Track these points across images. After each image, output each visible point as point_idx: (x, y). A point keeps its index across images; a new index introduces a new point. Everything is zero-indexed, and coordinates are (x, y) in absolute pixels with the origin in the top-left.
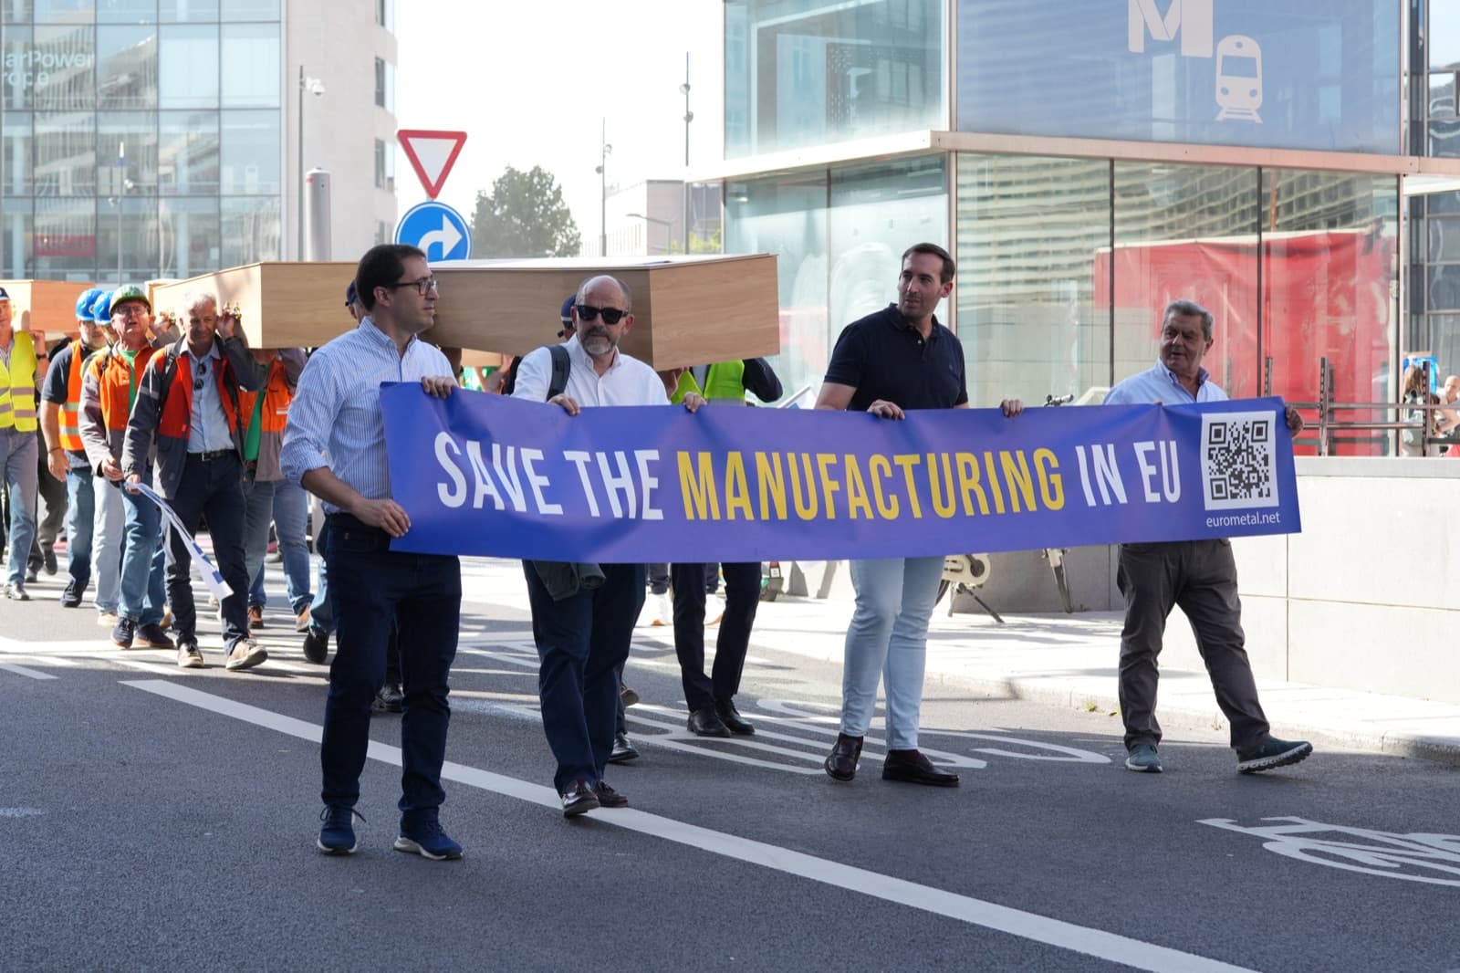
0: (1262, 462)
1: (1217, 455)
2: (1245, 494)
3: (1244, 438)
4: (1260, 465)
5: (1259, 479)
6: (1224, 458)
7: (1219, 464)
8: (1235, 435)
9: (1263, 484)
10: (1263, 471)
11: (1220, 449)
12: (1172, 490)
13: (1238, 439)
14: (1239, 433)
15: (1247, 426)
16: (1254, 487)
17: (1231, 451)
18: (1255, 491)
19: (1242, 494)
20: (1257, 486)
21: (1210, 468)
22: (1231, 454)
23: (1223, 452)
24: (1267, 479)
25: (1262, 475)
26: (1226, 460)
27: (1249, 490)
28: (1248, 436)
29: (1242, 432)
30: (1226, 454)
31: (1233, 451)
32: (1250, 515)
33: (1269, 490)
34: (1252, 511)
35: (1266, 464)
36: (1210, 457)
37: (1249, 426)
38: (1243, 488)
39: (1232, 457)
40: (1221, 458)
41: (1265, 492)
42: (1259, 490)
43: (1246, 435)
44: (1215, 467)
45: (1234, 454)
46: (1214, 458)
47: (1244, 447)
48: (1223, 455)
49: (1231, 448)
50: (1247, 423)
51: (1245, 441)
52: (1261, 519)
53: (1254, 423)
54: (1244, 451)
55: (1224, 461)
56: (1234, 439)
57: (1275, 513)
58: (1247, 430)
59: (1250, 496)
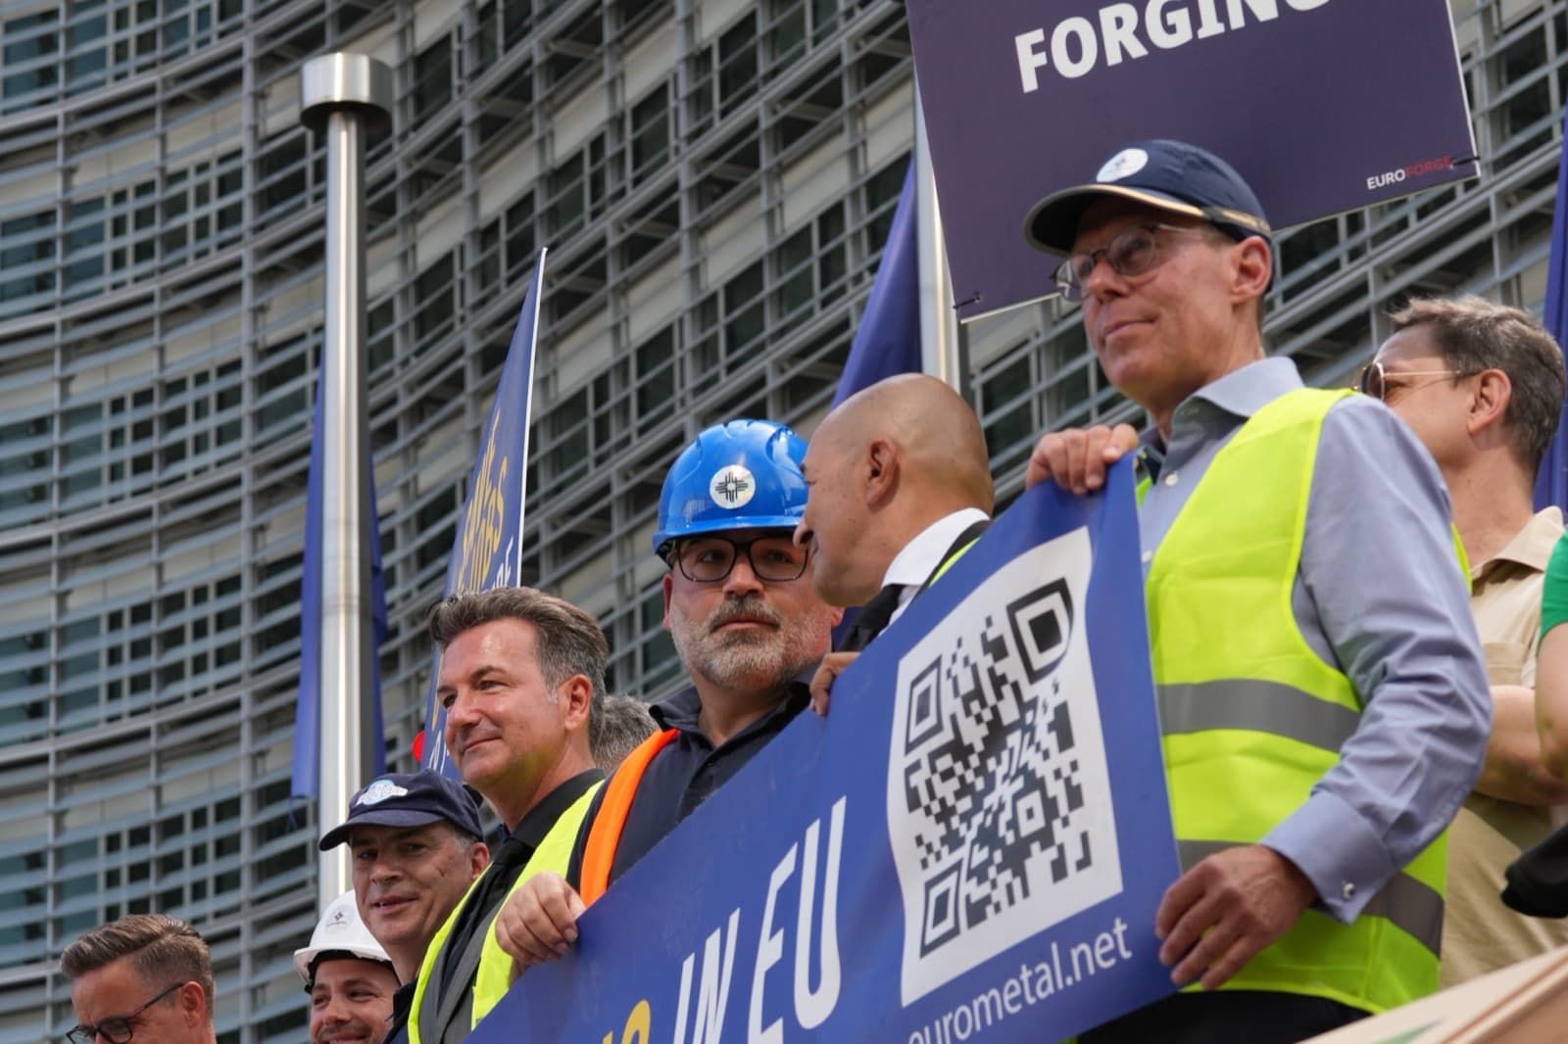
0: (1049, 740)
1: (929, 784)
2: (1009, 887)
3: (998, 681)
4: (1046, 755)
5: (1050, 807)
6: (954, 784)
7: (945, 814)
8: (966, 685)
9: (1066, 822)
10: (1058, 774)
11: (934, 756)
12: (814, 984)
13: (978, 694)
14: (975, 669)
15: (992, 635)
16: (1035, 847)
17: (970, 749)
18: (1039, 862)
19: (999, 895)
20: (1045, 837)
21: (919, 840)
22: (974, 761)
23: (944, 763)
24: (1075, 797)
25: (1055, 789)
26: (965, 790)
27: (1020, 872)
28: (1011, 667)
29: (985, 662)
30: (959, 768)
31: (979, 747)
32: (1031, 967)
33: (1084, 838)
34: (1032, 950)
35: (1066, 741)
36: (913, 802)
37: (1002, 628)
38: (1000, 869)
39: (981, 771)
40: (947, 789)
41: (1074, 854)
42: (1052, 853)
43: (1001, 668)
44: (934, 832)
45: (983, 757)
46: (924, 798)
47: (1009, 712)
48: (947, 775)
49: (966, 741)
50: (989, 622)
51: (1007, 690)
52: (1067, 970)
53: (1013, 609)
54: (1012, 728)
55: (958, 795)
56: (967, 700)
57: (1110, 929)
58: (997, 649)
59: (1026, 893)
